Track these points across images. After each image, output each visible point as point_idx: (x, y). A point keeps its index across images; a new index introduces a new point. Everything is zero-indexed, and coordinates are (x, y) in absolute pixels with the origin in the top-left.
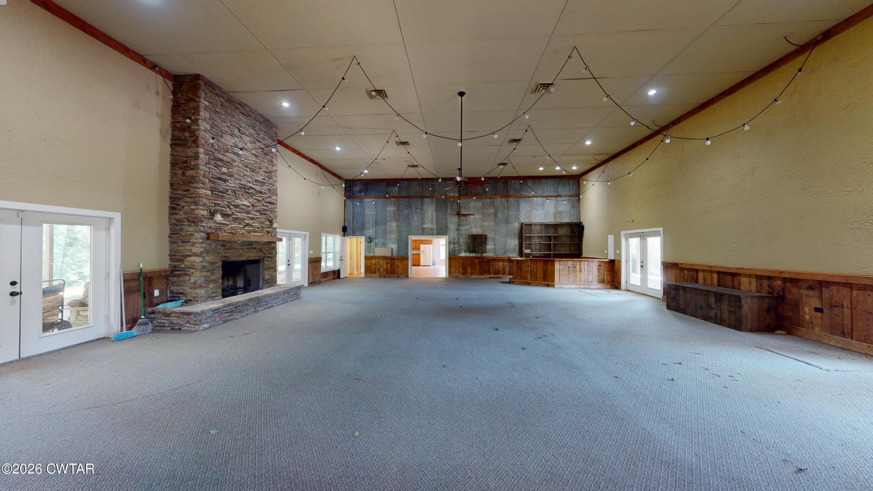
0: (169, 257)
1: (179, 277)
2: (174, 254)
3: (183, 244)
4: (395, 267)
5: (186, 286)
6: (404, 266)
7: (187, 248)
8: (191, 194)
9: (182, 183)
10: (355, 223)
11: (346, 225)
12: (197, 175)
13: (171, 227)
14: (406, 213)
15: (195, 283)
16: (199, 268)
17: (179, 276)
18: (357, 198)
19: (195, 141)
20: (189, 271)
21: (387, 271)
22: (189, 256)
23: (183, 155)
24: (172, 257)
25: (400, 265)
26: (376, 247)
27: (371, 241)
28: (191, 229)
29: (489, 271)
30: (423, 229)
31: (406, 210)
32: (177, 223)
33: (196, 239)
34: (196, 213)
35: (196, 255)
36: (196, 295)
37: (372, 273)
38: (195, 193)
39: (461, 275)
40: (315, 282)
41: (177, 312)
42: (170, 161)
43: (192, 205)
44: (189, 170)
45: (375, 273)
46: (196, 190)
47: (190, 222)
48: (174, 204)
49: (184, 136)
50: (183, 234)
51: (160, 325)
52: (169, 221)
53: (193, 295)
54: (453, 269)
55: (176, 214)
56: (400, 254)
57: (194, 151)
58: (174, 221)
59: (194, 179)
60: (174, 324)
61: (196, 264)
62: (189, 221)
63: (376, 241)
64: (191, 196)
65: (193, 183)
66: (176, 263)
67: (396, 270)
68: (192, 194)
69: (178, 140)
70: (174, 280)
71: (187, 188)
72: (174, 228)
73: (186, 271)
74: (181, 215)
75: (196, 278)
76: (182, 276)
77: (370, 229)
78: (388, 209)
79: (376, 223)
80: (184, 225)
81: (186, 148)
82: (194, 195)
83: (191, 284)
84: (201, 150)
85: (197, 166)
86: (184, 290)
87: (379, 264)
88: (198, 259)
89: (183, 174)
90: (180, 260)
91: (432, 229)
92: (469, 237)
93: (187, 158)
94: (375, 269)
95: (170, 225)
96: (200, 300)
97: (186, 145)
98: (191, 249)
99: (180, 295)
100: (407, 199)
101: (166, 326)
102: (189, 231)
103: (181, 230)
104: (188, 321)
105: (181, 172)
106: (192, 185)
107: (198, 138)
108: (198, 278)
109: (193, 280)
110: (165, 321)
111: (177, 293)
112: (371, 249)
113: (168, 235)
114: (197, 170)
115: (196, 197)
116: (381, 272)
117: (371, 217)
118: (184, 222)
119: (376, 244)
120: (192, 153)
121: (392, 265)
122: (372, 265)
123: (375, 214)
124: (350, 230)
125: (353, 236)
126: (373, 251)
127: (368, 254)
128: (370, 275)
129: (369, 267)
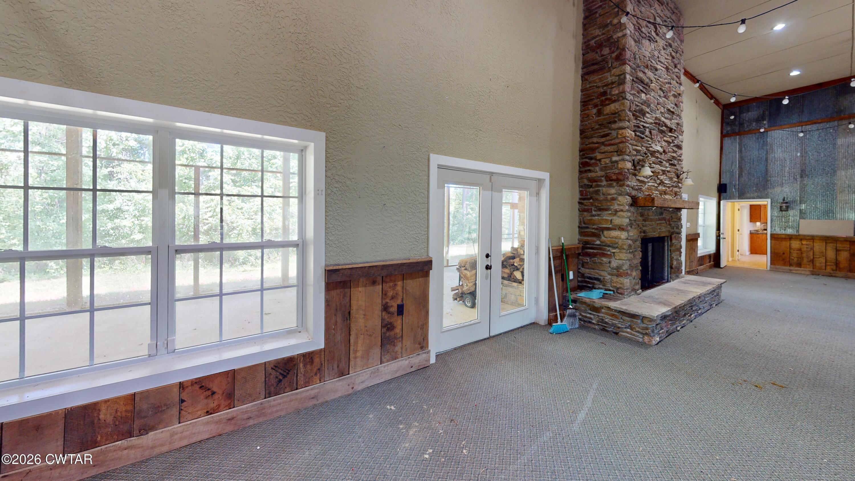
0: (578, 229)
1: (594, 257)
2: (584, 225)
3: (599, 213)
5: (604, 270)
7: (604, 218)
8: (611, 140)
9: (597, 127)
10: (745, 178)
11: (723, 181)
12: (622, 108)
13: (581, 189)
15: (618, 268)
16: (625, 247)
17: (594, 255)
18: (750, 132)
19: (620, 59)
20: (609, 251)
21: (836, 264)
22: (608, 229)
23: (600, 84)
24: (583, 229)
26: (801, 217)
27: (787, 207)
28: (613, 191)
32: (590, 184)
33: (621, 205)
34: (620, 166)
35: (621, 228)
36: (621, 286)
37: (791, 265)
38: (620, 136)
40: (693, 271)
41: (613, 309)
42: (581, 99)
43: (613, 156)
44: (609, 104)
45: (799, 265)
46: (620, 132)
47: (611, 180)
48: (586, 158)
49: (602, 56)
50: (602, 197)
51: (586, 319)
52: (579, 183)
53: (615, 285)
55: (590, 171)
57: (618, 73)
58: (586, 182)
59: (617, 115)
60: (606, 323)
61: (620, 243)
62: (608, 178)
63: (803, 207)
64: (613, 142)
65: (615, 122)
66: (589, 238)
68: (615, 139)
69: (593, 64)
70: (586, 261)
71: (606, 131)
72: (586, 191)
73: (605, 250)
74: (598, 172)
75: (620, 262)
76: (598, 256)
77: (786, 184)
78: (841, 141)
79: (803, 174)
80: (600, 186)
81: (604, 73)
82: (617, 141)
83: (613, 269)
84: (628, 69)
85: (623, 95)
86: (600, 275)
87: (812, 249)
88: (623, 235)
89: (599, 113)
90: (594, 235)
93: (605, 88)
94: (801, 258)
95: (580, 186)
96: (626, 293)
97: (605, 68)
98: (611, 220)
99: (595, 282)
101: (593, 323)
102: (609, 194)
103: (597, 192)
104: (630, 326)
105: (595, 111)
106: (614, 126)
107: (624, 49)
108: (624, 261)
109: (615, 263)
110: (592, 316)
111: (590, 278)
112: (787, 222)
113: (578, 200)
114: (623, 101)
115: (620, 143)
116: (818, 265)
117: (788, 162)
118: (601, 181)
119: (802, 213)
120: (613, 78)
121: (851, 254)
122: (792, 251)
123: (799, 154)
124: (733, 190)
125: (738, 199)
126: (795, 224)
127: (778, 231)
128: (784, 267)
129: (784, 253)
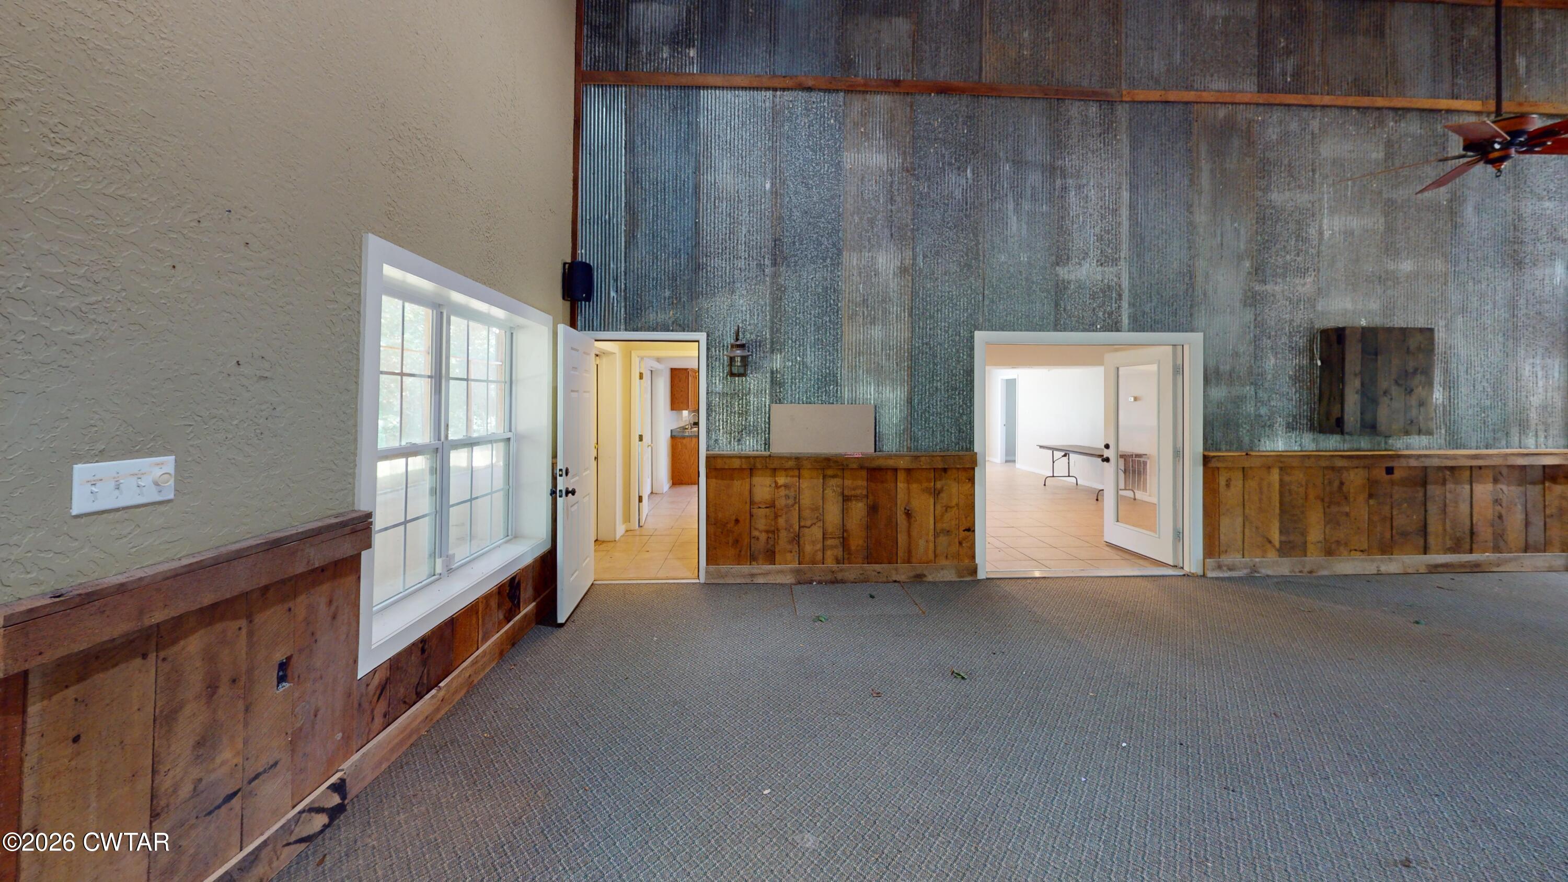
4: (892, 523)
6: (953, 513)
10: (642, 251)
11: (583, 255)
14: (958, 194)
18: (655, 79)
21: (844, 542)
25: (923, 504)
26: (776, 399)
27: (745, 363)
29: (1424, 530)
30: (1060, 289)
31: (961, 170)
37: (753, 558)
39: (1272, 556)
45: (771, 556)
54: (1230, 526)
56: (924, 444)
63: (777, 361)
67: (902, 539)
77: (741, 287)
78: (849, 159)
79: (779, 254)
87: (797, 500)
91: (1109, 292)
92: (1311, 341)
94: (773, 532)
100: (965, 100)
112: (744, 413)
116: (808, 548)
117: (745, 208)
119: (776, 382)
121: (873, 509)
122: (755, 511)
123: (768, 186)
124: (613, 294)
125: (626, 330)
126: (761, 420)
127: (726, 446)
128: (737, 568)
129: (737, 521)
